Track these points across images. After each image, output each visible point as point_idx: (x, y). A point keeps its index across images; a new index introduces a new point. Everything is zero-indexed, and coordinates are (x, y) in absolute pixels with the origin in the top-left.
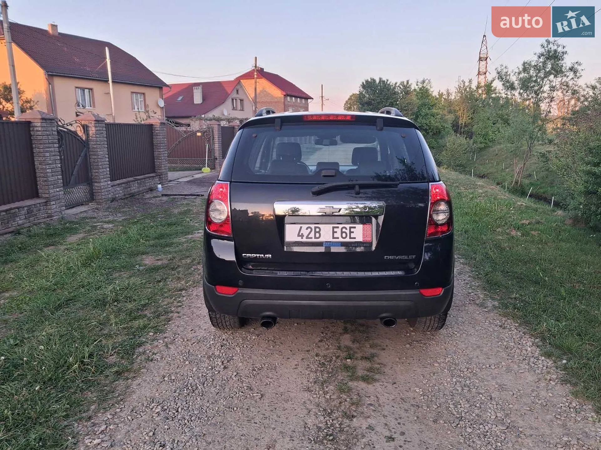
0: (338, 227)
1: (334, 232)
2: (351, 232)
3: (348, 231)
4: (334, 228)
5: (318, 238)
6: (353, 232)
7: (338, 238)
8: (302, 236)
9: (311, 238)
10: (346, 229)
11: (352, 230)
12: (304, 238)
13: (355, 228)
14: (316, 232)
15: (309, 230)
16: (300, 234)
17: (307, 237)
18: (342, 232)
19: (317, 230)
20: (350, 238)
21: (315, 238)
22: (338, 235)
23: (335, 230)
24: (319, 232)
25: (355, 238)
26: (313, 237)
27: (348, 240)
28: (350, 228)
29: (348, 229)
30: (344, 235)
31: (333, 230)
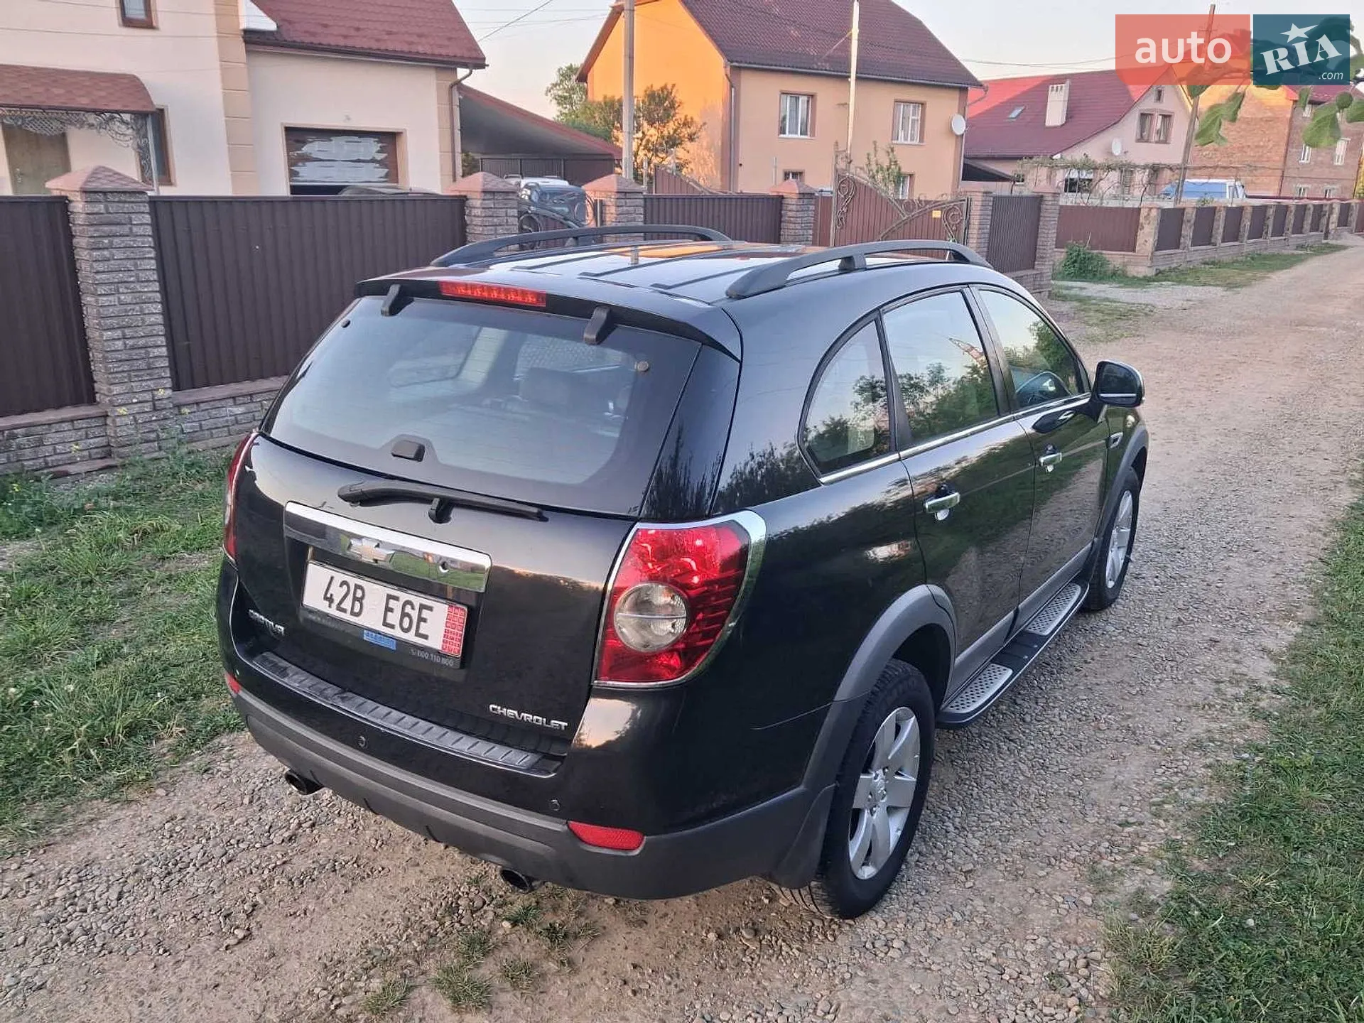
0: (396, 599)
1: (388, 609)
2: (421, 619)
3: (414, 614)
4: (389, 597)
5: (358, 615)
6: (425, 620)
7: (392, 627)
8: (330, 600)
9: (344, 611)
10: (413, 608)
11: (425, 613)
12: (334, 605)
13: (430, 609)
14: (355, 599)
15: (345, 587)
16: (329, 596)
17: (339, 608)
18: (404, 615)
19: (359, 594)
20: (418, 634)
21: (353, 613)
22: (394, 618)
23: (392, 603)
24: (360, 600)
25: (426, 637)
26: (349, 611)
27: (410, 637)
28: (422, 607)
29: (417, 607)
30: (406, 625)
31: (387, 603)
